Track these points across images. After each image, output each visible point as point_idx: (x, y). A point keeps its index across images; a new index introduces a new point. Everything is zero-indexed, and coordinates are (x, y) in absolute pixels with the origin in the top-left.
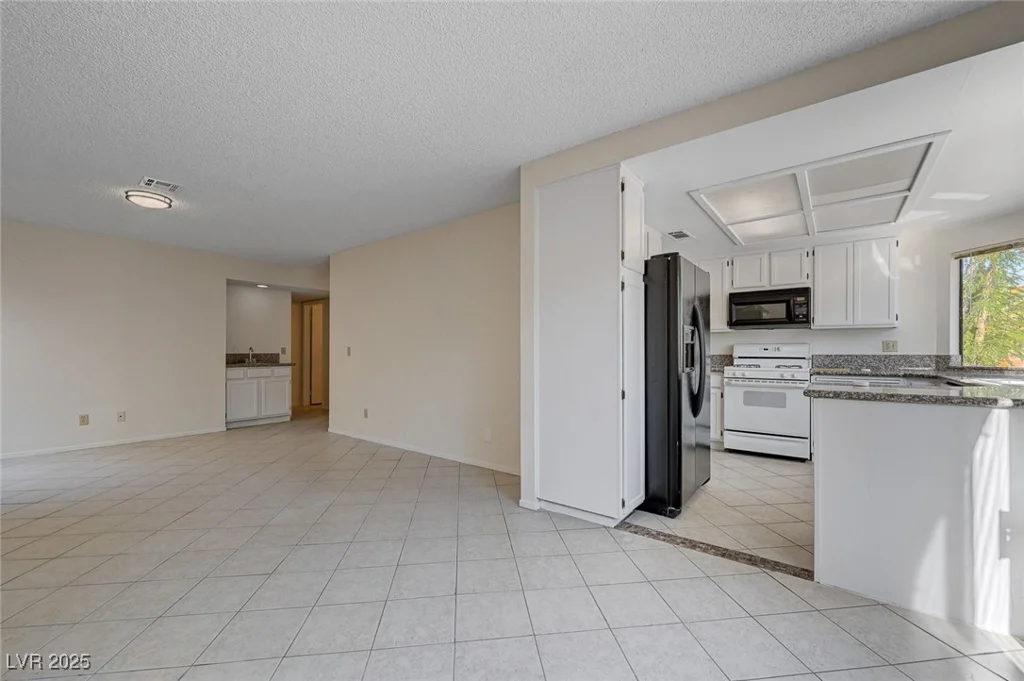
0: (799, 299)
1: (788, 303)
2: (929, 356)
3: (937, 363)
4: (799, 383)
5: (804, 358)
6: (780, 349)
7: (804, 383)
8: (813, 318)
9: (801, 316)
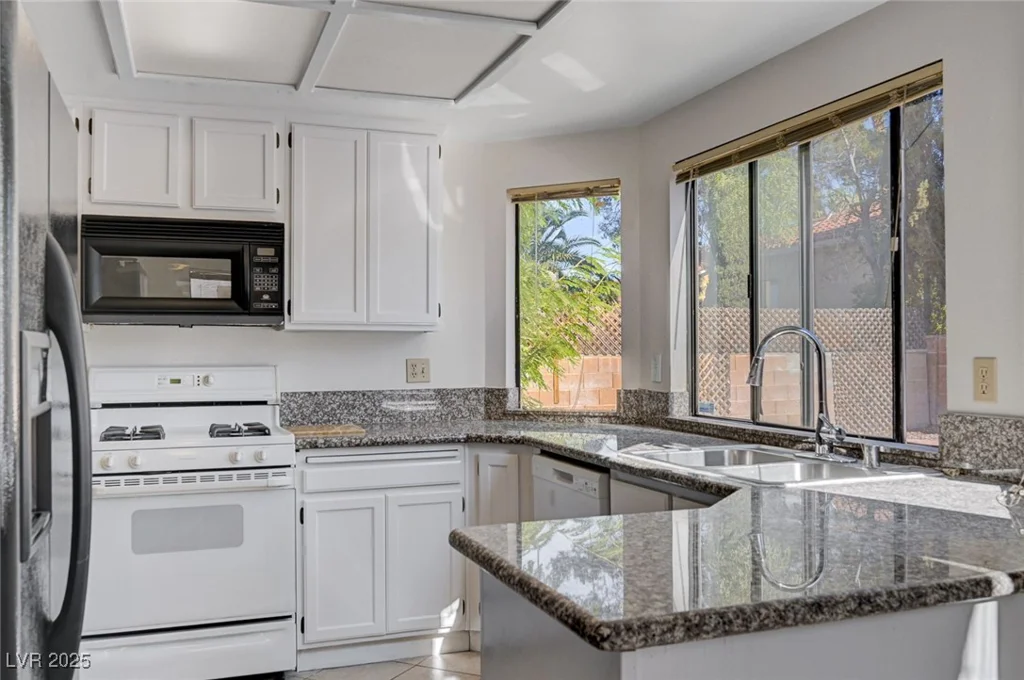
0: (261, 251)
1: (236, 259)
2: (476, 391)
3: (488, 403)
4: (274, 475)
5: (264, 403)
6: (211, 379)
7: (284, 474)
8: (289, 302)
9: (266, 297)
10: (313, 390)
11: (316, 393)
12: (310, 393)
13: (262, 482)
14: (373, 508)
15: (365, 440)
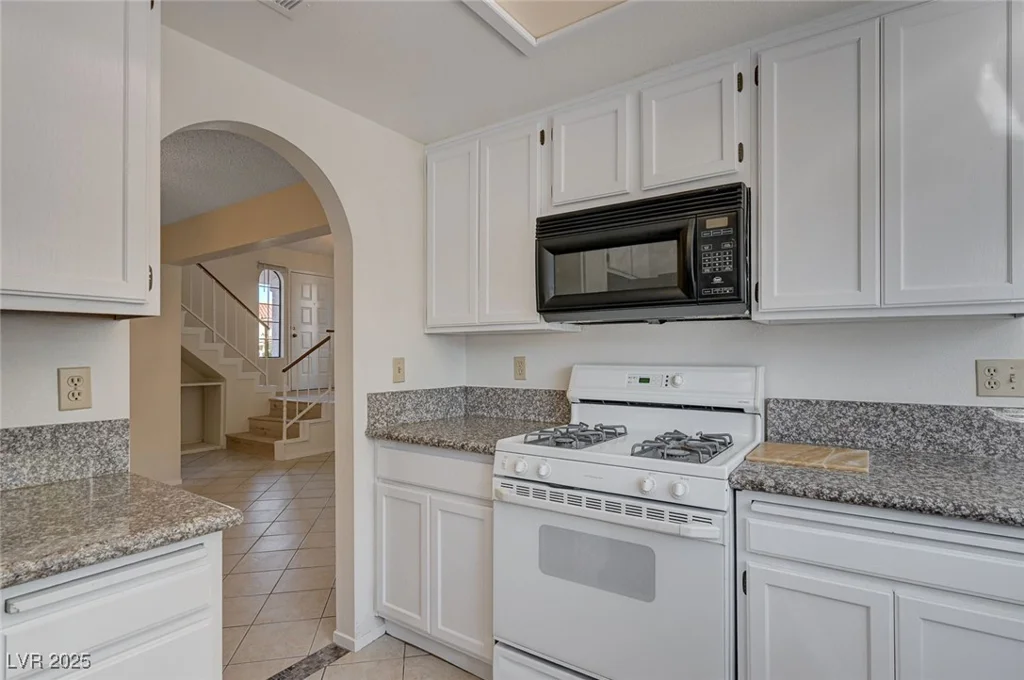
0: (711, 222)
1: (682, 237)
4: (696, 519)
5: (741, 411)
6: (678, 380)
7: (708, 521)
8: (757, 285)
9: (717, 280)
10: (812, 397)
11: (817, 402)
12: (808, 401)
13: (673, 527)
14: (868, 608)
15: (849, 494)
